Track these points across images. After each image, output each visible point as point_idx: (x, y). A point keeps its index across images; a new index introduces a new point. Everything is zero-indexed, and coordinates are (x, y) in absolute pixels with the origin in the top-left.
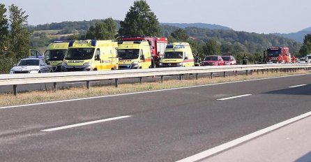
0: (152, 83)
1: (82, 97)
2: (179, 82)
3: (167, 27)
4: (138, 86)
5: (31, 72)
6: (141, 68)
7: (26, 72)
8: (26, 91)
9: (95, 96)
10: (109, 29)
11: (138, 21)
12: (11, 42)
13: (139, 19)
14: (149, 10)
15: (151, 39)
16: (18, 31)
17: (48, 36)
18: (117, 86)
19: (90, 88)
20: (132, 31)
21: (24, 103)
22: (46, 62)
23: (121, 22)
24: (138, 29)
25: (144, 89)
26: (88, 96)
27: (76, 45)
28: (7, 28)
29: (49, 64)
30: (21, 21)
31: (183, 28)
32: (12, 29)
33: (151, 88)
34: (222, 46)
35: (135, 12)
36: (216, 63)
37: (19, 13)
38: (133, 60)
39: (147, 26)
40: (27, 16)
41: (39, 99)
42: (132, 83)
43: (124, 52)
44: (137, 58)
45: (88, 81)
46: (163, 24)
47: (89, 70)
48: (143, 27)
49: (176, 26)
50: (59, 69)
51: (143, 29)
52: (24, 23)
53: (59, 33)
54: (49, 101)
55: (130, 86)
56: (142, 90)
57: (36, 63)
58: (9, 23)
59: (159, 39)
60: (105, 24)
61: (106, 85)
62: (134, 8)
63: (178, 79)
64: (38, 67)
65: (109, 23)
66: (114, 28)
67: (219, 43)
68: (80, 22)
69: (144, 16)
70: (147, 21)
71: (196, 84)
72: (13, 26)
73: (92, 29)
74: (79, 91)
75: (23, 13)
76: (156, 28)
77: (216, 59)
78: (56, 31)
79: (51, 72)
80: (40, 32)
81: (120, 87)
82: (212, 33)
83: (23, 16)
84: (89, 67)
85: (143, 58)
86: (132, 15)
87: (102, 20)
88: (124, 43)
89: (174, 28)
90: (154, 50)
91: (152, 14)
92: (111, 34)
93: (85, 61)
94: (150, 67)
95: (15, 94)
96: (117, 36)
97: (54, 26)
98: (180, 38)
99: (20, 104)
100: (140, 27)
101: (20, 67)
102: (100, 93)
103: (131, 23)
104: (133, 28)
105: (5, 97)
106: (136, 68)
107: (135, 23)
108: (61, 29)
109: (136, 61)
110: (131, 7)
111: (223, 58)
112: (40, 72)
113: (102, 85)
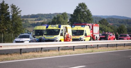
0: (93, 49)
1: (57, 55)
2: (107, 48)
3: (96, 17)
4: (85, 50)
5: (25, 42)
6: (85, 40)
7: (23, 42)
8: (26, 52)
9: (64, 55)
10: (64, 19)
11: (80, 14)
12: (12, 25)
13: (81, 13)
14: (87, 8)
15: (90, 25)
16: (16, 19)
17: (29, 22)
18: (74, 50)
19: (60, 51)
20: (77, 19)
21: (27, 58)
22: (33, 36)
23: (71, 15)
24: (81, 19)
25: (89, 52)
26: (60, 55)
27: (50, 27)
28: (10, 17)
29: (35, 37)
30: (17, 13)
31: (105, 18)
32: (12, 18)
33: (92, 51)
34: (128, 29)
35: (79, 9)
36: (126, 38)
37: (16, 9)
38: (80, 36)
39: (85, 17)
40: (21, 11)
41: (35, 56)
42: (82, 48)
43: (76, 31)
44: (83, 35)
45: (59, 47)
46: (94, 16)
47: (57, 41)
48: (83, 17)
49: (102, 17)
50: (40, 40)
51: (83, 19)
52: (19, 15)
53: (36, 20)
54: (40, 57)
55: (81, 50)
56: (88, 52)
57: (28, 37)
58: (11, 14)
59: (94, 24)
60: (62, 16)
61: (68, 49)
62: (79, 7)
63: (106, 47)
64: (29, 39)
65: (64, 15)
66: (67, 18)
67: (126, 27)
68: (48, 14)
69: (84, 12)
70: (85, 14)
71: (117, 50)
72: (13, 16)
73: (55, 18)
74: (54, 53)
75: (18, 9)
76: (91, 18)
77: (126, 36)
78: (34, 19)
79: (36, 42)
80: (25, 19)
81: (76, 51)
82: (122, 21)
83: (19, 10)
84: (57, 40)
85: (86, 35)
86: (77, 11)
87: (60, 14)
88: (76, 26)
89: (100, 18)
90: (92, 31)
91: (88, 10)
92: (65, 21)
93: (55, 36)
94: (89, 40)
95: (21, 54)
96: (69, 22)
97: (33, 16)
98: (104, 24)
99: (25, 59)
100: (82, 18)
101: (19, 39)
102: (66, 54)
103: (77, 15)
104: (78, 18)
105: (16, 55)
106: (82, 40)
107: (79, 15)
108: (37, 18)
109: (83, 37)
110: (77, 7)
111: (129, 35)
112: (30, 42)
113: (66, 49)
